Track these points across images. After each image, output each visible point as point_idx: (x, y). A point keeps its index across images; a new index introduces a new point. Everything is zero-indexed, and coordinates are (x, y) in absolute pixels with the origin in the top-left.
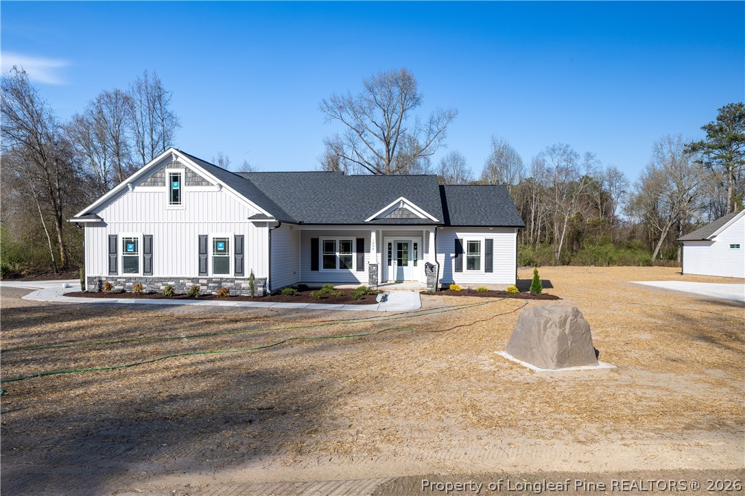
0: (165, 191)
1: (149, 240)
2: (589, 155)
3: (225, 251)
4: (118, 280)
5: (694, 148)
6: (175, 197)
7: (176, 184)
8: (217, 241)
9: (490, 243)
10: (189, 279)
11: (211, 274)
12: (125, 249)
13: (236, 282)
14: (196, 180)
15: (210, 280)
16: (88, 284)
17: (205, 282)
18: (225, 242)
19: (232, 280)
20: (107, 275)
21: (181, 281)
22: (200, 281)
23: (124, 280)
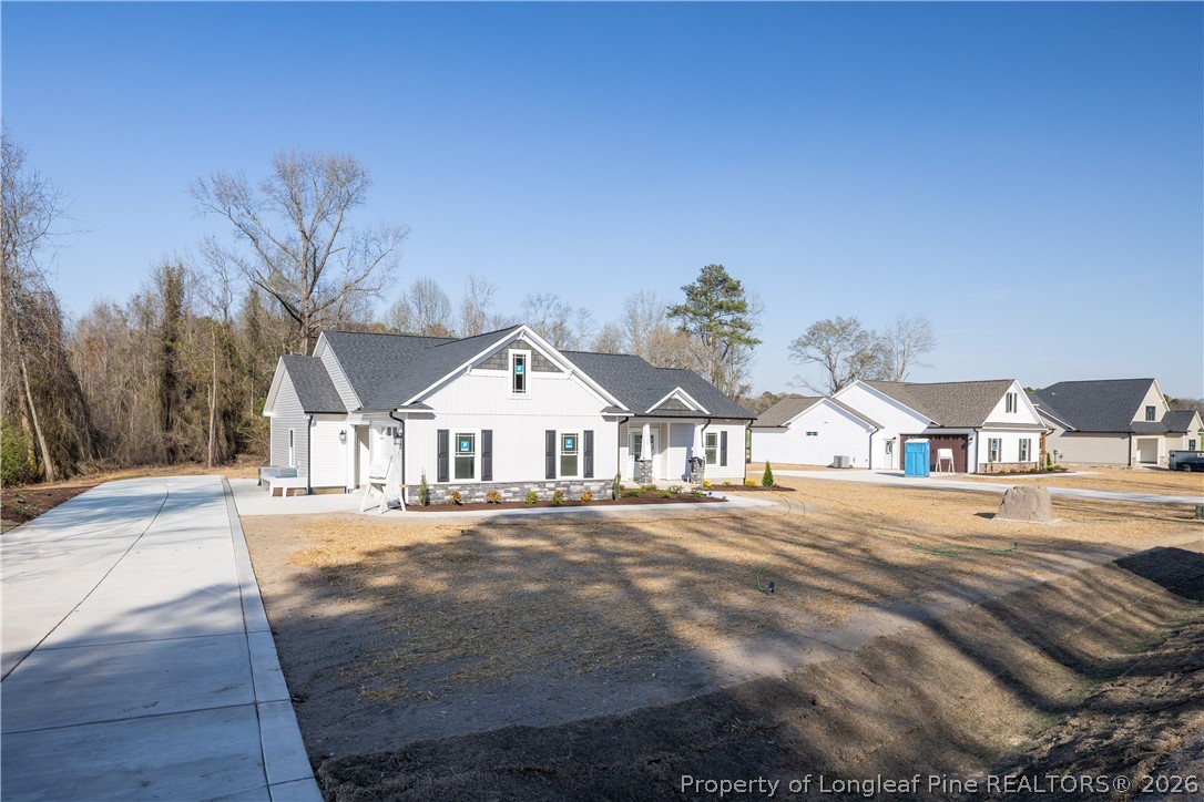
0: (508, 376)
1: (487, 435)
2: (584, 313)
3: (573, 449)
4: (450, 488)
5: (676, 312)
6: (519, 383)
7: (519, 368)
8: (566, 437)
9: (724, 434)
10: (536, 483)
11: (559, 477)
12: (459, 447)
13: (585, 484)
14: (541, 364)
15: (558, 484)
16: (410, 495)
17: (553, 485)
18: (573, 438)
19: (581, 483)
20: (436, 483)
21: (526, 486)
22: (547, 485)
23: (458, 487)
